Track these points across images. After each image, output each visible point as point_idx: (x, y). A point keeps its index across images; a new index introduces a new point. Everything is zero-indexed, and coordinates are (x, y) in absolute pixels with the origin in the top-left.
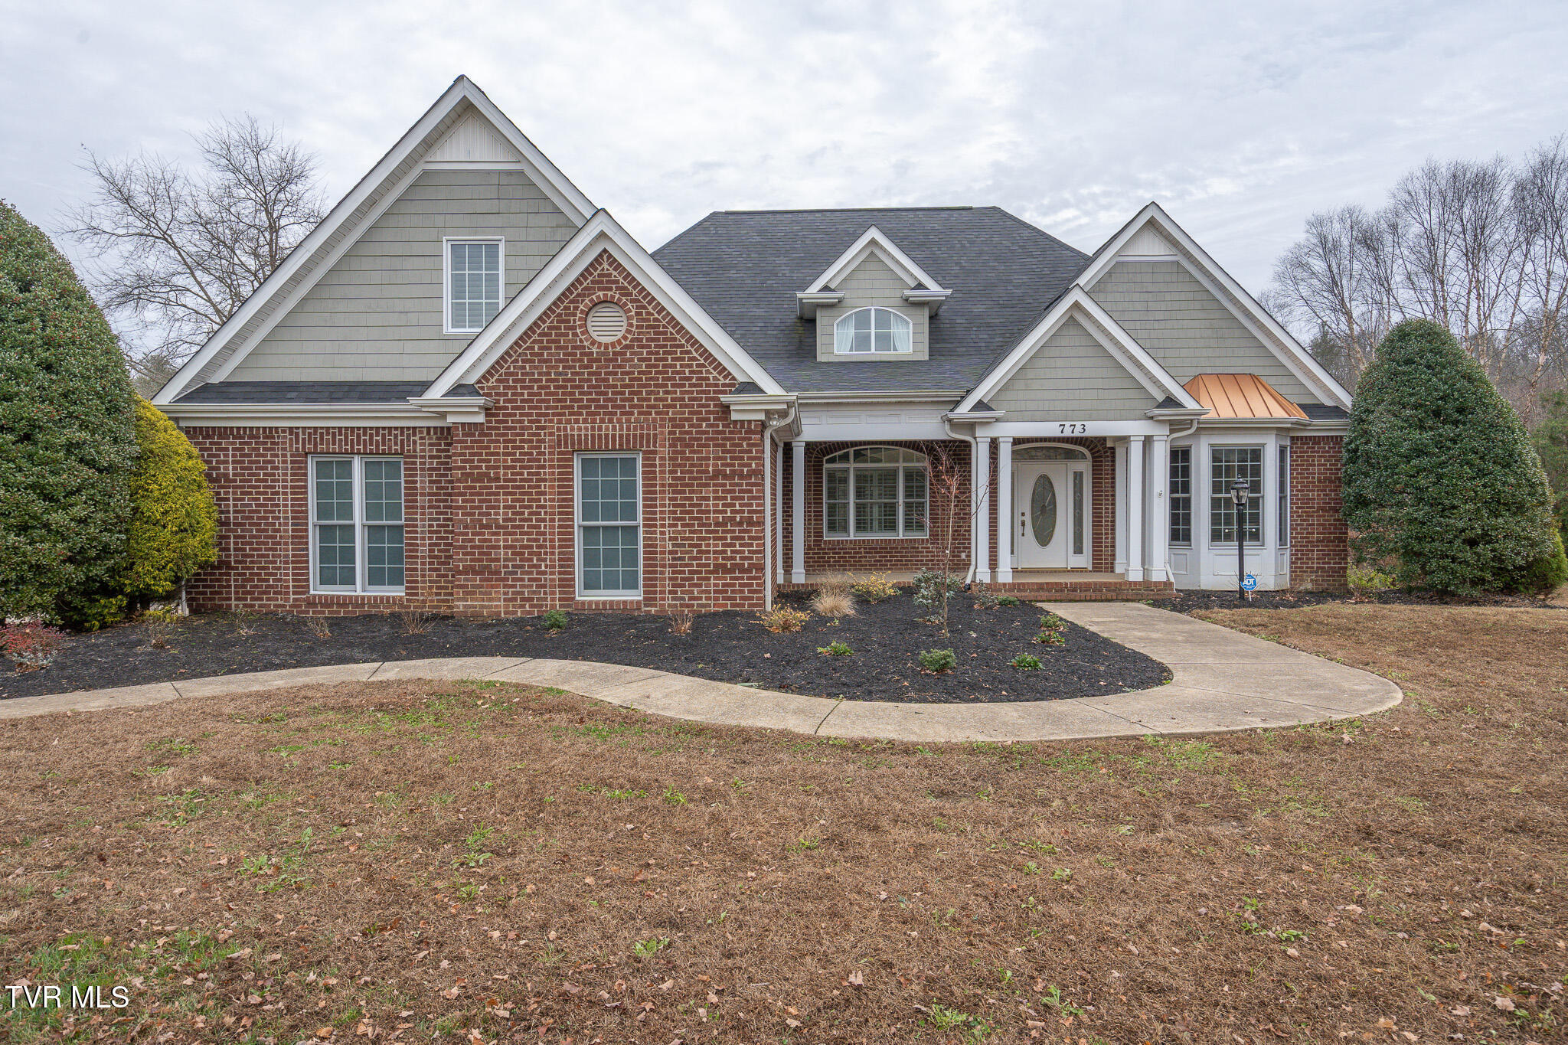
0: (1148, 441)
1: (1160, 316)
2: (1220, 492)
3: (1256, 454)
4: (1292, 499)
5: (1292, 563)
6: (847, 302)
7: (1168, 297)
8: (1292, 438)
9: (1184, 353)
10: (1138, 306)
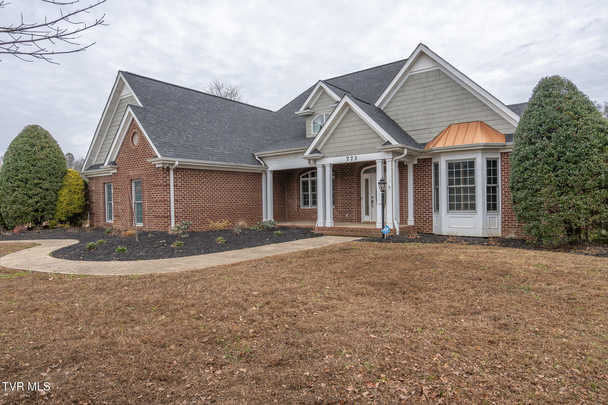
0: (384, 162)
1: (431, 98)
2: (453, 185)
3: (472, 164)
4: (502, 187)
5: (502, 222)
6: (316, 113)
7: (434, 88)
8: (502, 153)
9: (443, 115)
10: (420, 95)
